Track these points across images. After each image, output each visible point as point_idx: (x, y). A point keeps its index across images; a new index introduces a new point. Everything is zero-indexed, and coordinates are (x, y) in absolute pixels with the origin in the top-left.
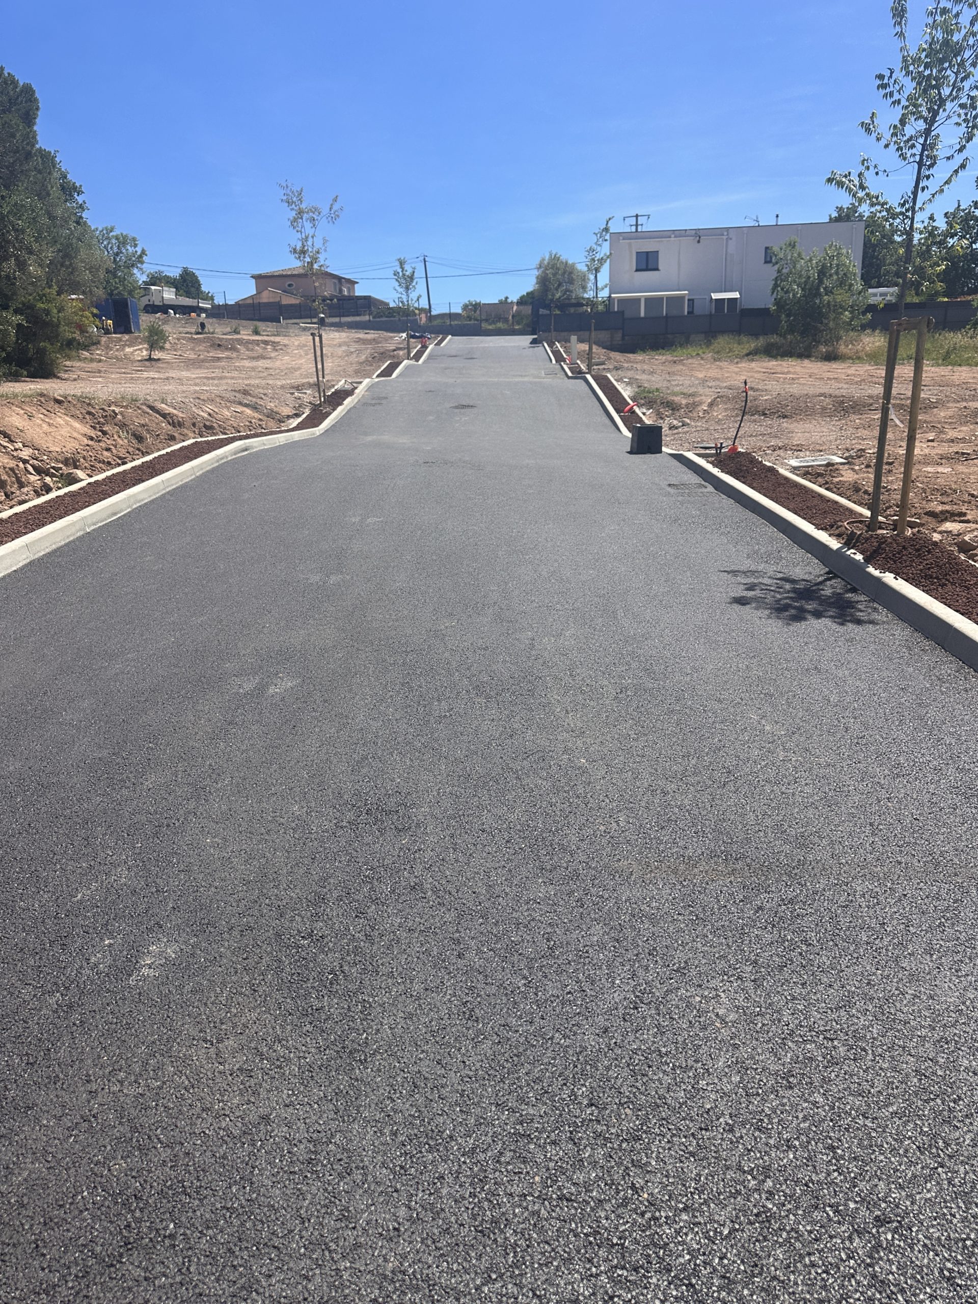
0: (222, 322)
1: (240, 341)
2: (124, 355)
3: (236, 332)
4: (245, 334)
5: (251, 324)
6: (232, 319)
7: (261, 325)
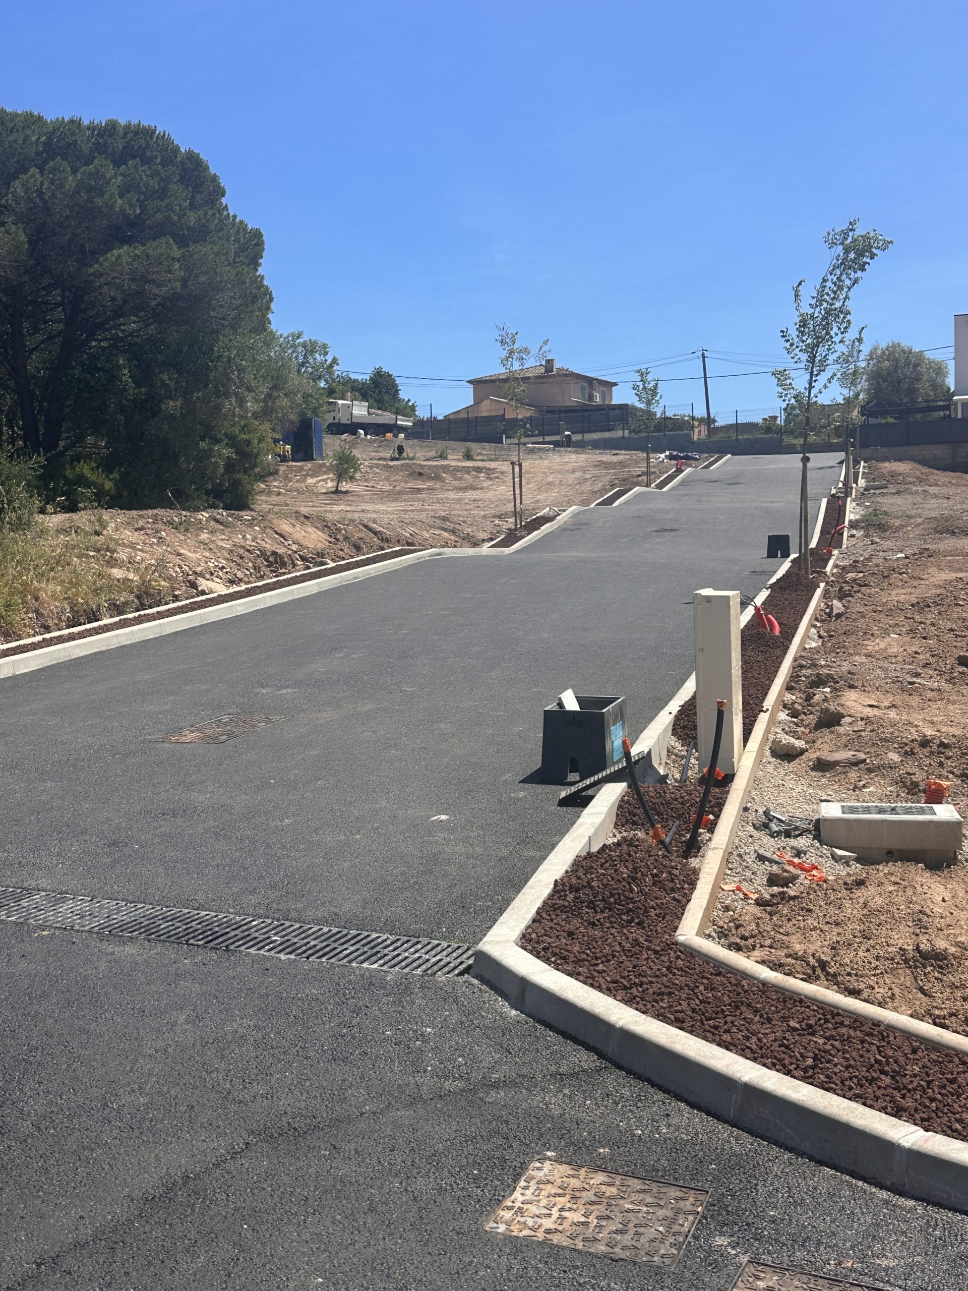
0: (424, 444)
1: (445, 468)
2: (306, 487)
3: (442, 456)
4: (454, 460)
5: (462, 446)
6: (438, 439)
7: (475, 447)
